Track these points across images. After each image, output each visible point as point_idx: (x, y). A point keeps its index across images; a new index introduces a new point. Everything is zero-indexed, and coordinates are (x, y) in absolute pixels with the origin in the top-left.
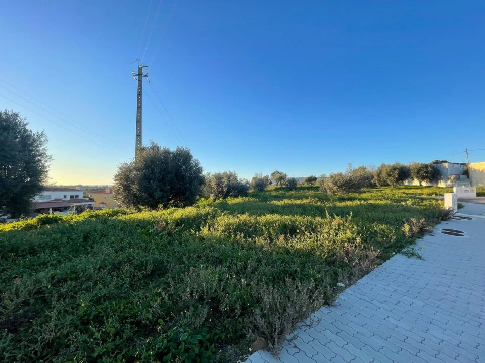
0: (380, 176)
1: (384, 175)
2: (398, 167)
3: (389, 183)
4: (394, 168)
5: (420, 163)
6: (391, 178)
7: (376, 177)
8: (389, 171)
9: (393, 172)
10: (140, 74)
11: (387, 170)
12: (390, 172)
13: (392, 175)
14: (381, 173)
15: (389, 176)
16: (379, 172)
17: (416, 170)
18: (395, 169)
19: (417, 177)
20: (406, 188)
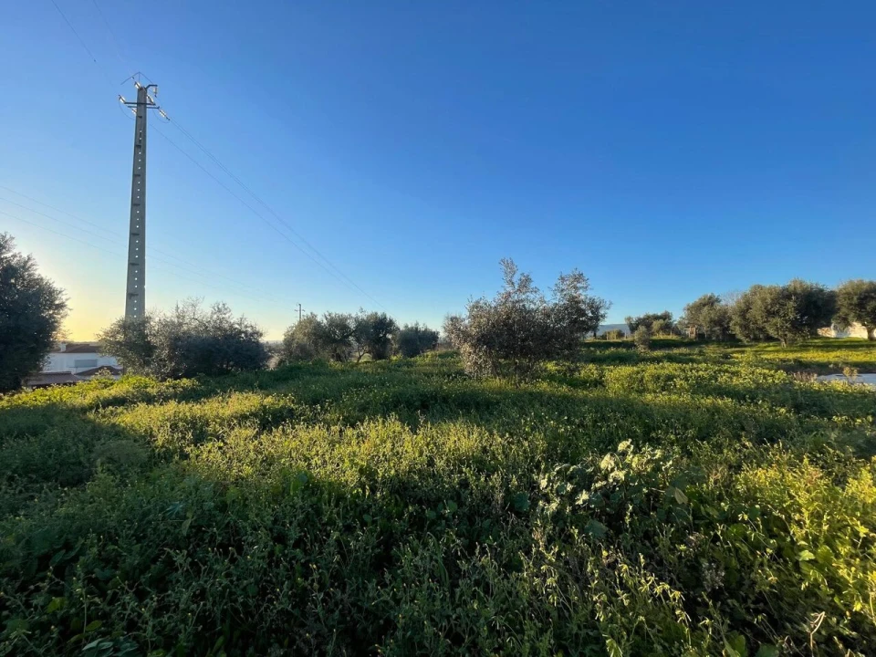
0: (748, 316)
1: (756, 313)
2: (799, 291)
3: (772, 332)
4: (786, 295)
5: (866, 280)
6: (778, 320)
7: (736, 319)
8: (769, 301)
9: (782, 305)
10: (142, 104)
11: (764, 300)
12: (773, 304)
13: (778, 312)
14: (749, 308)
15: (771, 313)
16: (743, 306)
17: (855, 298)
18: (788, 297)
19: (860, 318)
20: (829, 345)
